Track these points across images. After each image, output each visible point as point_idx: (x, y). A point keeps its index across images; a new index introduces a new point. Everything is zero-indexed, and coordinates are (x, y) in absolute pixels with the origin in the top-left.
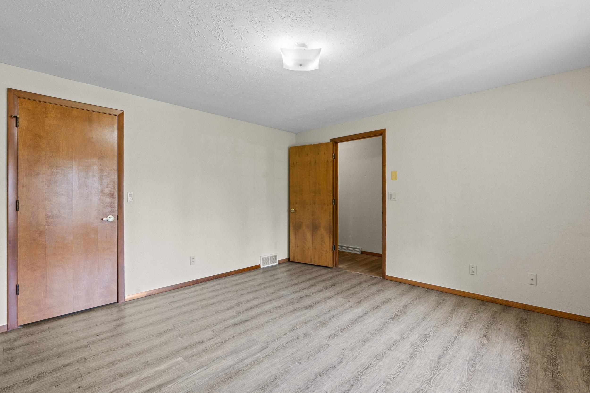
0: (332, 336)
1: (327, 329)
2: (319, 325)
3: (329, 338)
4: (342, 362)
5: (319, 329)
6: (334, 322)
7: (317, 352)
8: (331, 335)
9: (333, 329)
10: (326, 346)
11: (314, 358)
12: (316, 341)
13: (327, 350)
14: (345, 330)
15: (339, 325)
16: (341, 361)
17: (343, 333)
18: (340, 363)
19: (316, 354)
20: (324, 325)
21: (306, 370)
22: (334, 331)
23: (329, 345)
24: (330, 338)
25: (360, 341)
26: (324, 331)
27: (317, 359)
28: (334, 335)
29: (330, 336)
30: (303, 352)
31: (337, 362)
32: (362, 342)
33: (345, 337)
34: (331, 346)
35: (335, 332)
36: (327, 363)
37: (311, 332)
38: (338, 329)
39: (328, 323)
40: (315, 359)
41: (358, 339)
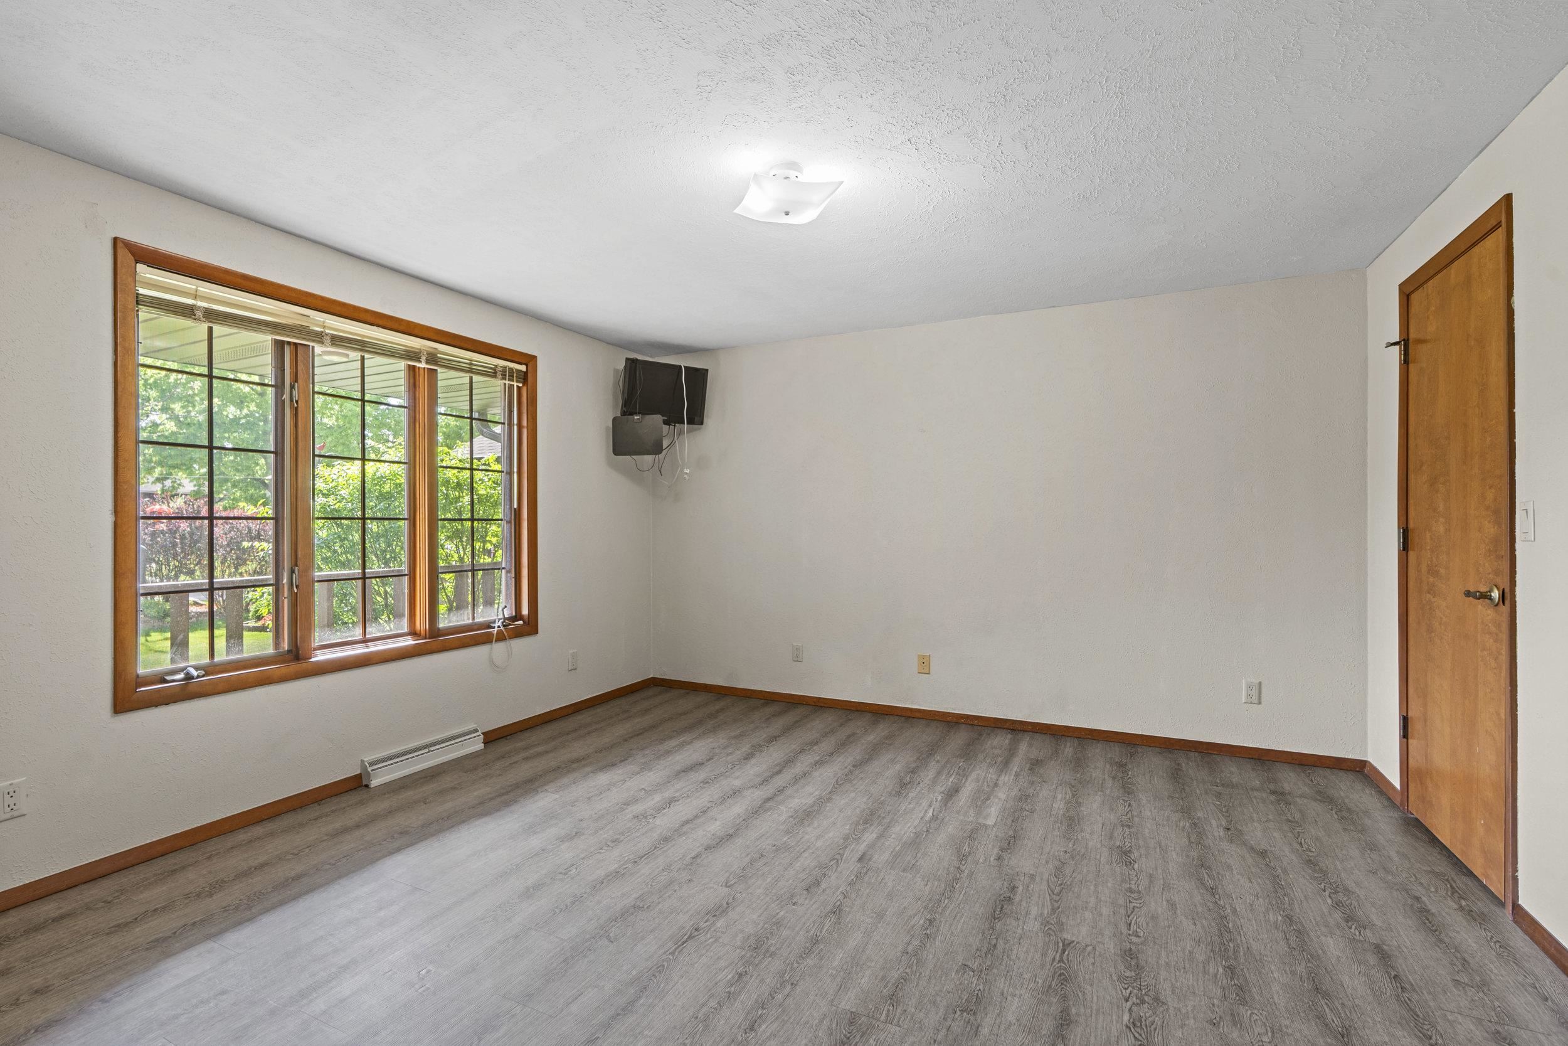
0: (721, 909)
1: (742, 931)
2: (770, 942)
3: (727, 904)
4: (693, 858)
5: (765, 924)
6: (722, 963)
7: (748, 866)
8: (723, 911)
9: (723, 933)
10: (732, 882)
11: (750, 856)
12: (759, 891)
13: (727, 874)
14: (686, 937)
15: (704, 951)
16: (694, 860)
17: (693, 924)
18: (698, 856)
19: (750, 864)
20: (752, 941)
21: (758, 838)
22: (719, 924)
23: (726, 886)
24: (725, 905)
25: (646, 907)
26: (747, 922)
27: (743, 855)
28: (717, 914)
29: (727, 908)
30: (777, 863)
31: (703, 856)
32: (641, 905)
33: (687, 912)
34: (720, 885)
35: (714, 923)
36: (722, 852)
37: (782, 913)
38: (709, 936)
39: (743, 956)
40: (748, 855)
41: (652, 913)
